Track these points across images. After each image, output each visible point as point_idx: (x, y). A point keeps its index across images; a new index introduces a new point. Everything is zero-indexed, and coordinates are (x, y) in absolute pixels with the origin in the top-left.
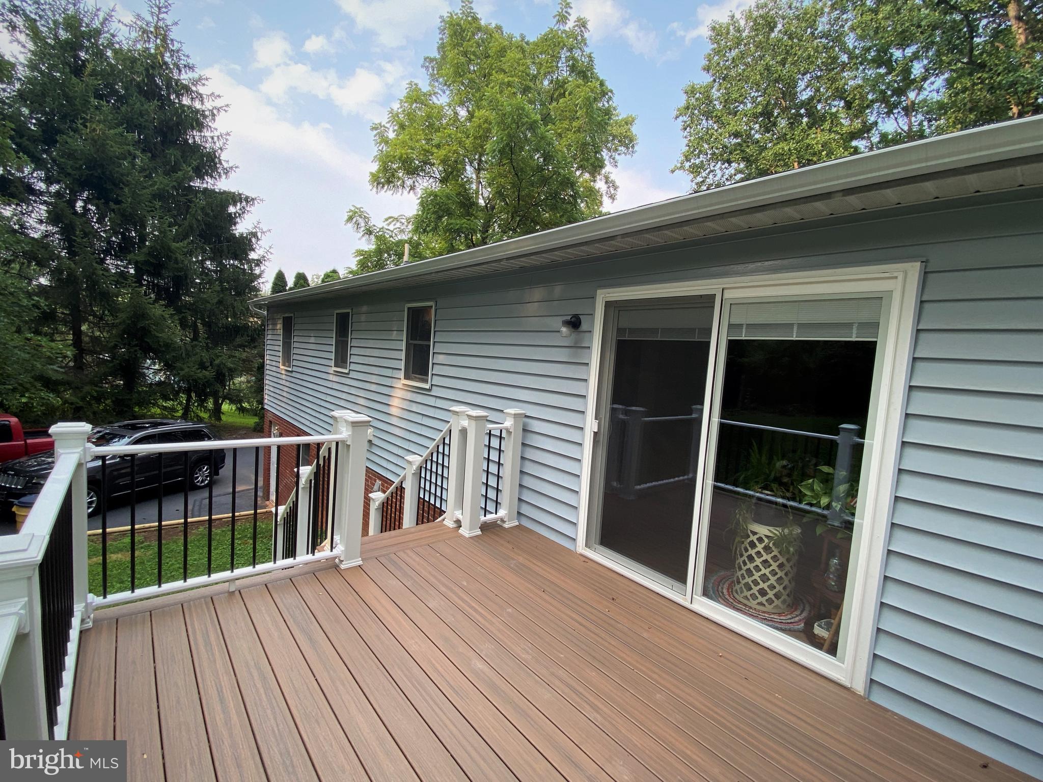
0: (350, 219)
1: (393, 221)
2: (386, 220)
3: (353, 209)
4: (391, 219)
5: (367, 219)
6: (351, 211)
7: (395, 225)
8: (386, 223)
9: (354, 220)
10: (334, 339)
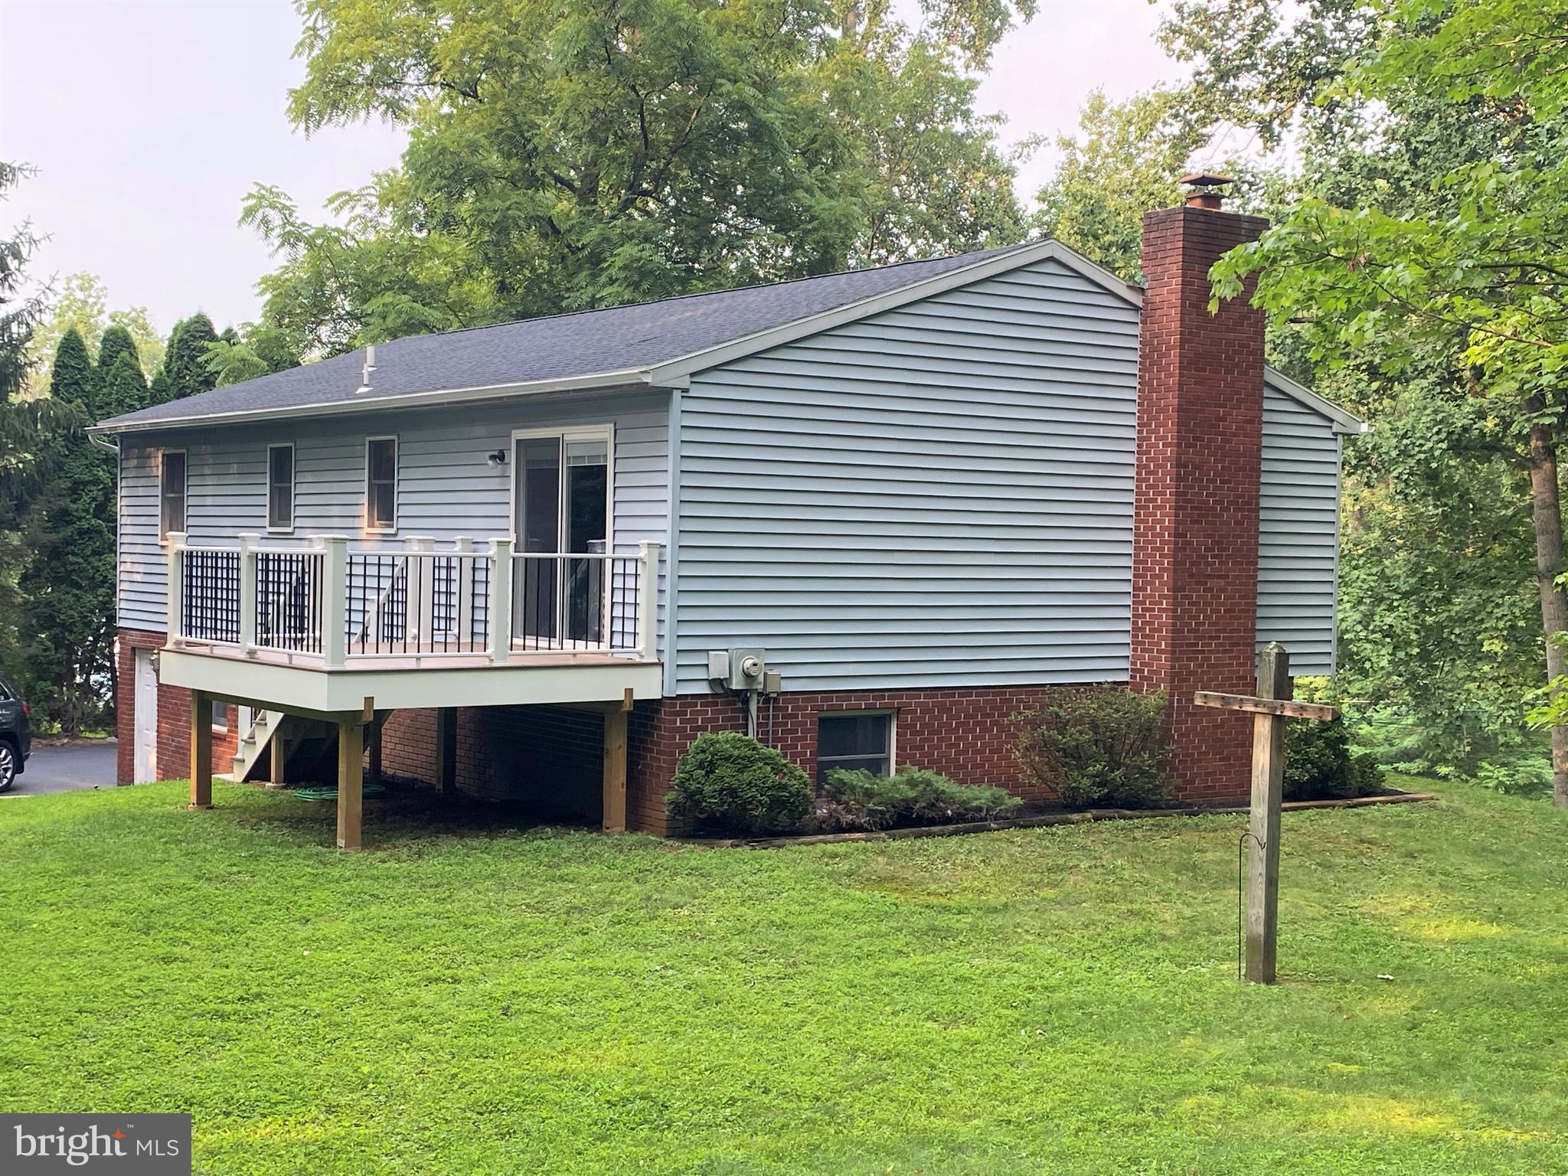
0: (249, 212)
1: (347, 202)
2: (331, 201)
3: (254, 190)
4: (344, 199)
5: (287, 212)
6: (251, 196)
7: (353, 208)
8: (331, 207)
9: (259, 215)
10: (268, 486)
